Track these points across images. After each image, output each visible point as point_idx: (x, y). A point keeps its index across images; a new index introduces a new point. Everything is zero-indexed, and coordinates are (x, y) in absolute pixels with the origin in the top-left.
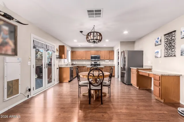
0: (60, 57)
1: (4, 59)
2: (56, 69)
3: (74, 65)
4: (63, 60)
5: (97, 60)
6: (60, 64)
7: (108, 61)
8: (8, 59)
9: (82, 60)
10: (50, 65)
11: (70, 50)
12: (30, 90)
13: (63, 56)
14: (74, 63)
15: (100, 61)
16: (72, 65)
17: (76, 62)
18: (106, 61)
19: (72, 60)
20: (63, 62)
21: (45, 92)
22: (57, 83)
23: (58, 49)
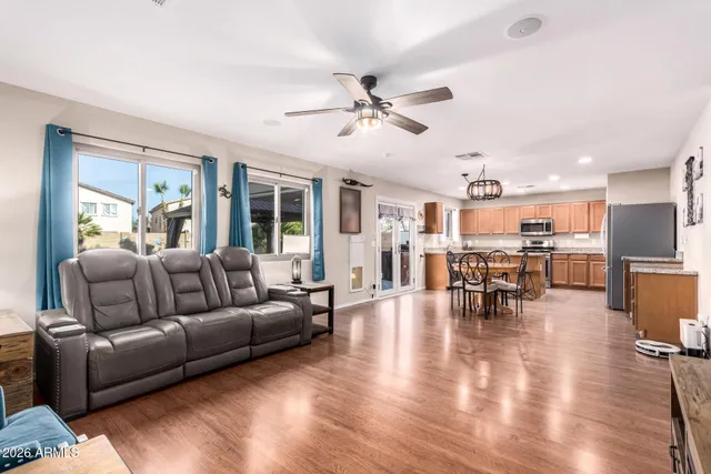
0: (428, 229)
1: (349, 239)
2: (417, 257)
3: (471, 249)
4: (434, 236)
5: (541, 233)
6: (428, 246)
7: (587, 236)
8: (354, 237)
9: (492, 235)
10: (405, 248)
11: (458, 210)
12: (374, 287)
13: (434, 227)
14: (470, 243)
15: (555, 238)
16: (465, 248)
17: (477, 242)
18: (577, 236)
19: (464, 235)
20: (435, 241)
21: (396, 298)
22: (420, 288)
23: (423, 213)
